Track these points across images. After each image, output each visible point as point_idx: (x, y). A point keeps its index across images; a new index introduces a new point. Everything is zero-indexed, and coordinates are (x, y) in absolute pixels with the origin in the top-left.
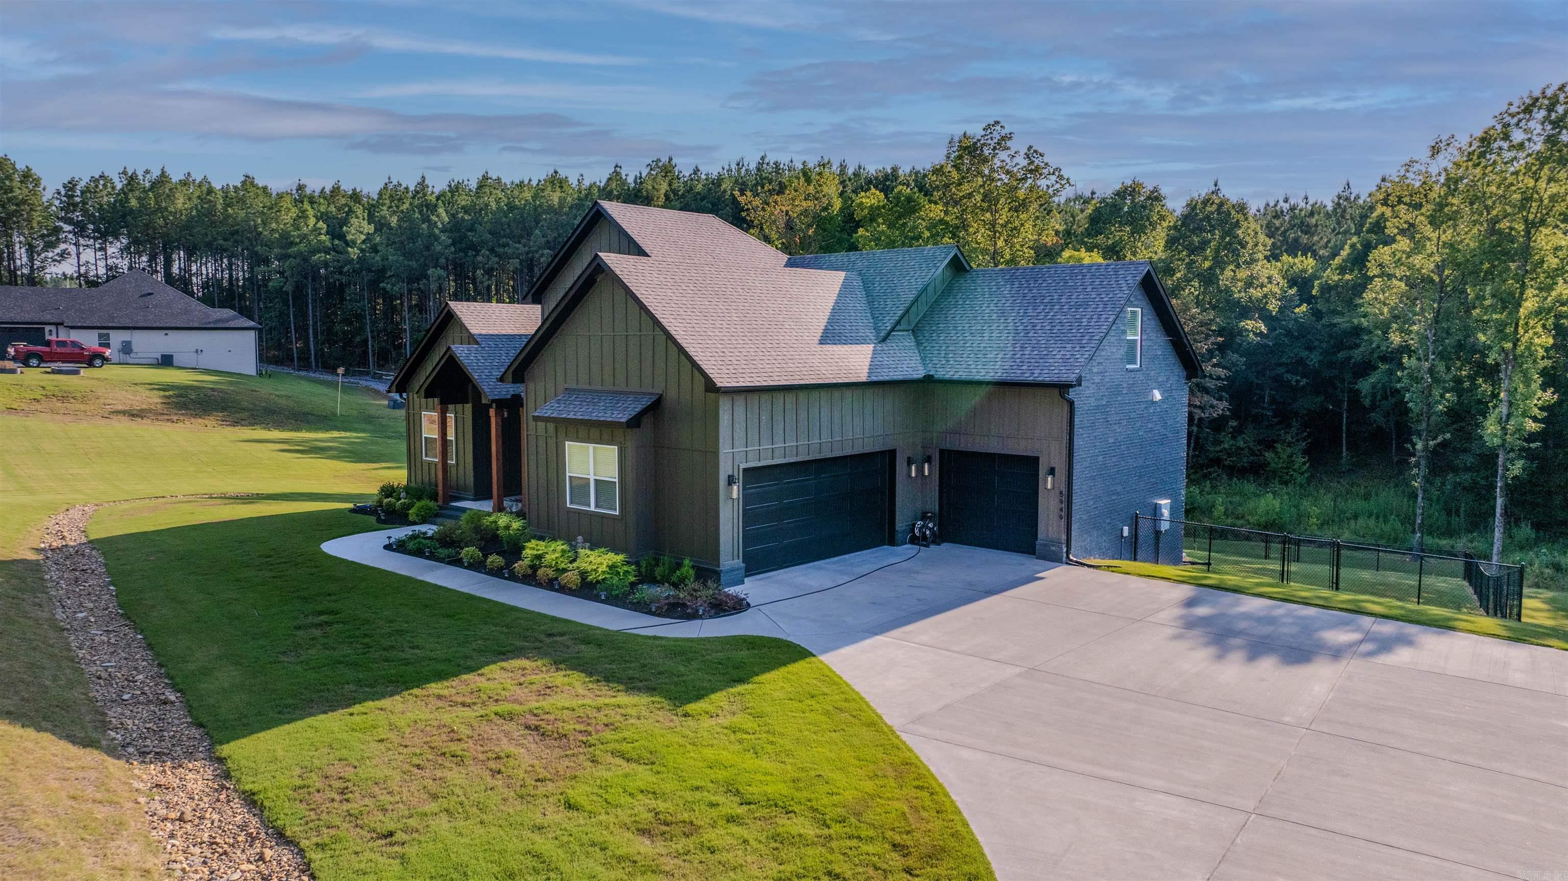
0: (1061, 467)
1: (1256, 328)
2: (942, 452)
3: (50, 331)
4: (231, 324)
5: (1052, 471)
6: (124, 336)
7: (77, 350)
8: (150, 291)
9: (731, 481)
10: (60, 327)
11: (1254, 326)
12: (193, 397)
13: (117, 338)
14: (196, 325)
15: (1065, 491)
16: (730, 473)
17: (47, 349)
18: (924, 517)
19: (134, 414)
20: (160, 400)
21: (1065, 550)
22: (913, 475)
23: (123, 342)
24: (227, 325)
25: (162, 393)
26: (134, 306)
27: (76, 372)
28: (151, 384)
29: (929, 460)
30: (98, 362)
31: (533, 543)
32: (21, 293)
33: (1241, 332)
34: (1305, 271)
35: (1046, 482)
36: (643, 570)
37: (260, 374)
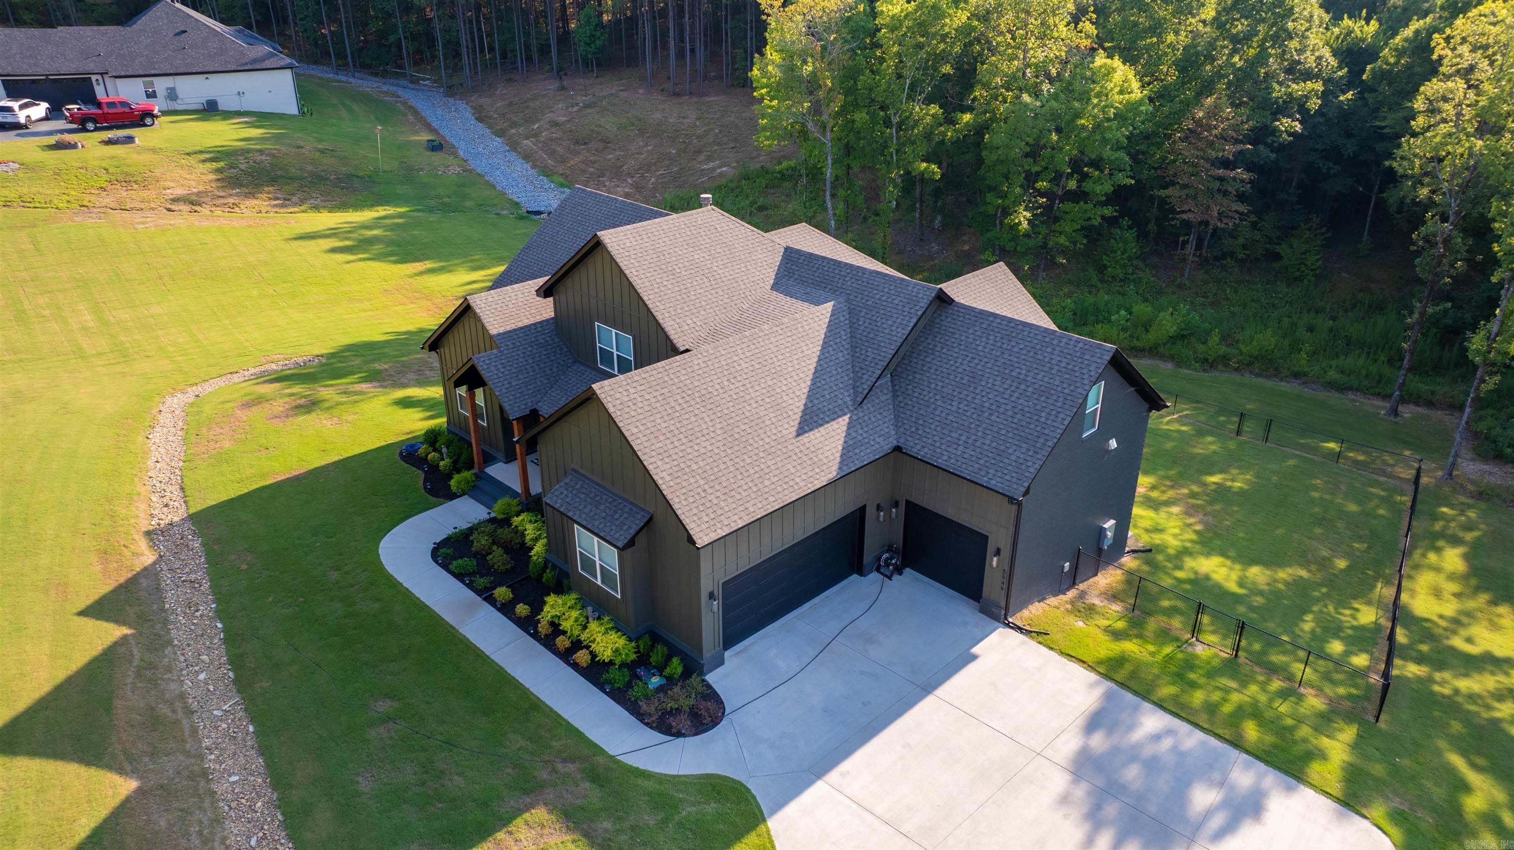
0: (1006, 553)
1: (1291, 127)
2: (908, 502)
3: (97, 80)
4: (267, 64)
5: (998, 552)
6: (168, 82)
7: (127, 110)
8: (183, 28)
9: (711, 596)
10: (105, 76)
11: (1289, 125)
12: (243, 167)
13: (161, 85)
14: (234, 67)
15: (1007, 569)
16: (711, 590)
17: (100, 112)
18: (890, 549)
19: (193, 201)
20: (213, 177)
21: (1003, 613)
22: (881, 519)
23: (168, 89)
24: (263, 66)
25: (215, 165)
26: (171, 47)
27: (130, 139)
28: (201, 152)
29: (896, 504)
30: (148, 121)
31: (551, 599)
32: (60, 37)
33: (1275, 131)
34: (1363, 40)
35: (992, 560)
36: (642, 650)
37: (302, 113)
